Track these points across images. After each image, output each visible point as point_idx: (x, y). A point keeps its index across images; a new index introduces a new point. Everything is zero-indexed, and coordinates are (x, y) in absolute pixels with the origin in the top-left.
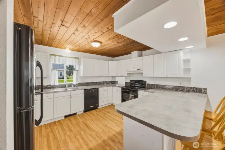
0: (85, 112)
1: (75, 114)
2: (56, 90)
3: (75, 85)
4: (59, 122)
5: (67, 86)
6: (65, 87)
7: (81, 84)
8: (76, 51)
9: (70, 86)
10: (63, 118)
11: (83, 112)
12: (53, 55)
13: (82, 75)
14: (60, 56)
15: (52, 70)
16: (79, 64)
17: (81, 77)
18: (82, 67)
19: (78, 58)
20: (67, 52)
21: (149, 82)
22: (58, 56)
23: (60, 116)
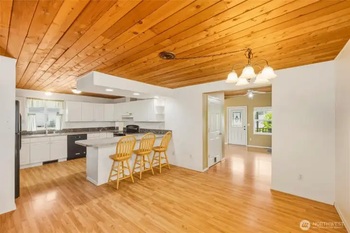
0: (69, 159)
1: (56, 161)
2: (33, 136)
3: (57, 132)
4: (36, 168)
5: (47, 132)
6: (45, 133)
7: (65, 131)
8: (60, 93)
9: (51, 132)
10: (41, 164)
11: (66, 160)
12: (30, 98)
13: (67, 121)
14: (39, 99)
15: (29, 115)
16: (64, 108)
17: (66, 122)
18: (67, 111)
19: (62, 101)
20: (48, 94)
21: (141, 126)
22: (36, 99)
23: (38, 161)
